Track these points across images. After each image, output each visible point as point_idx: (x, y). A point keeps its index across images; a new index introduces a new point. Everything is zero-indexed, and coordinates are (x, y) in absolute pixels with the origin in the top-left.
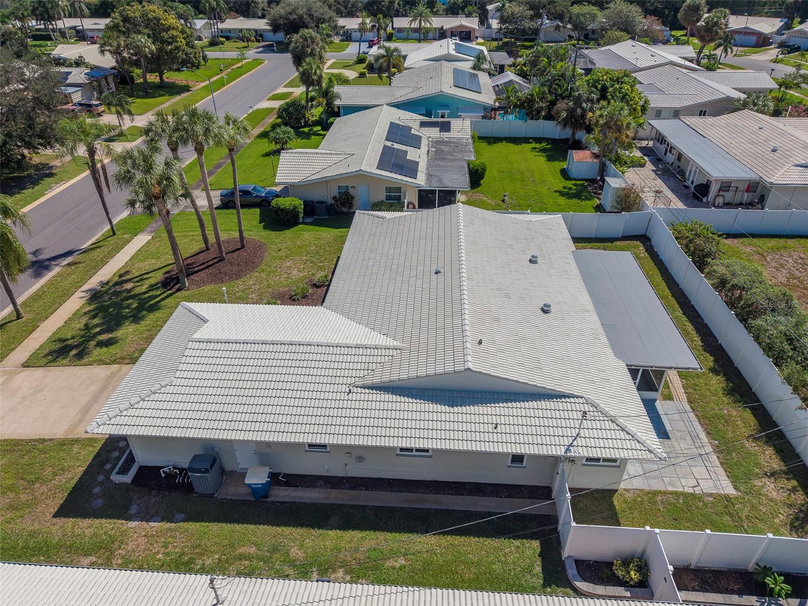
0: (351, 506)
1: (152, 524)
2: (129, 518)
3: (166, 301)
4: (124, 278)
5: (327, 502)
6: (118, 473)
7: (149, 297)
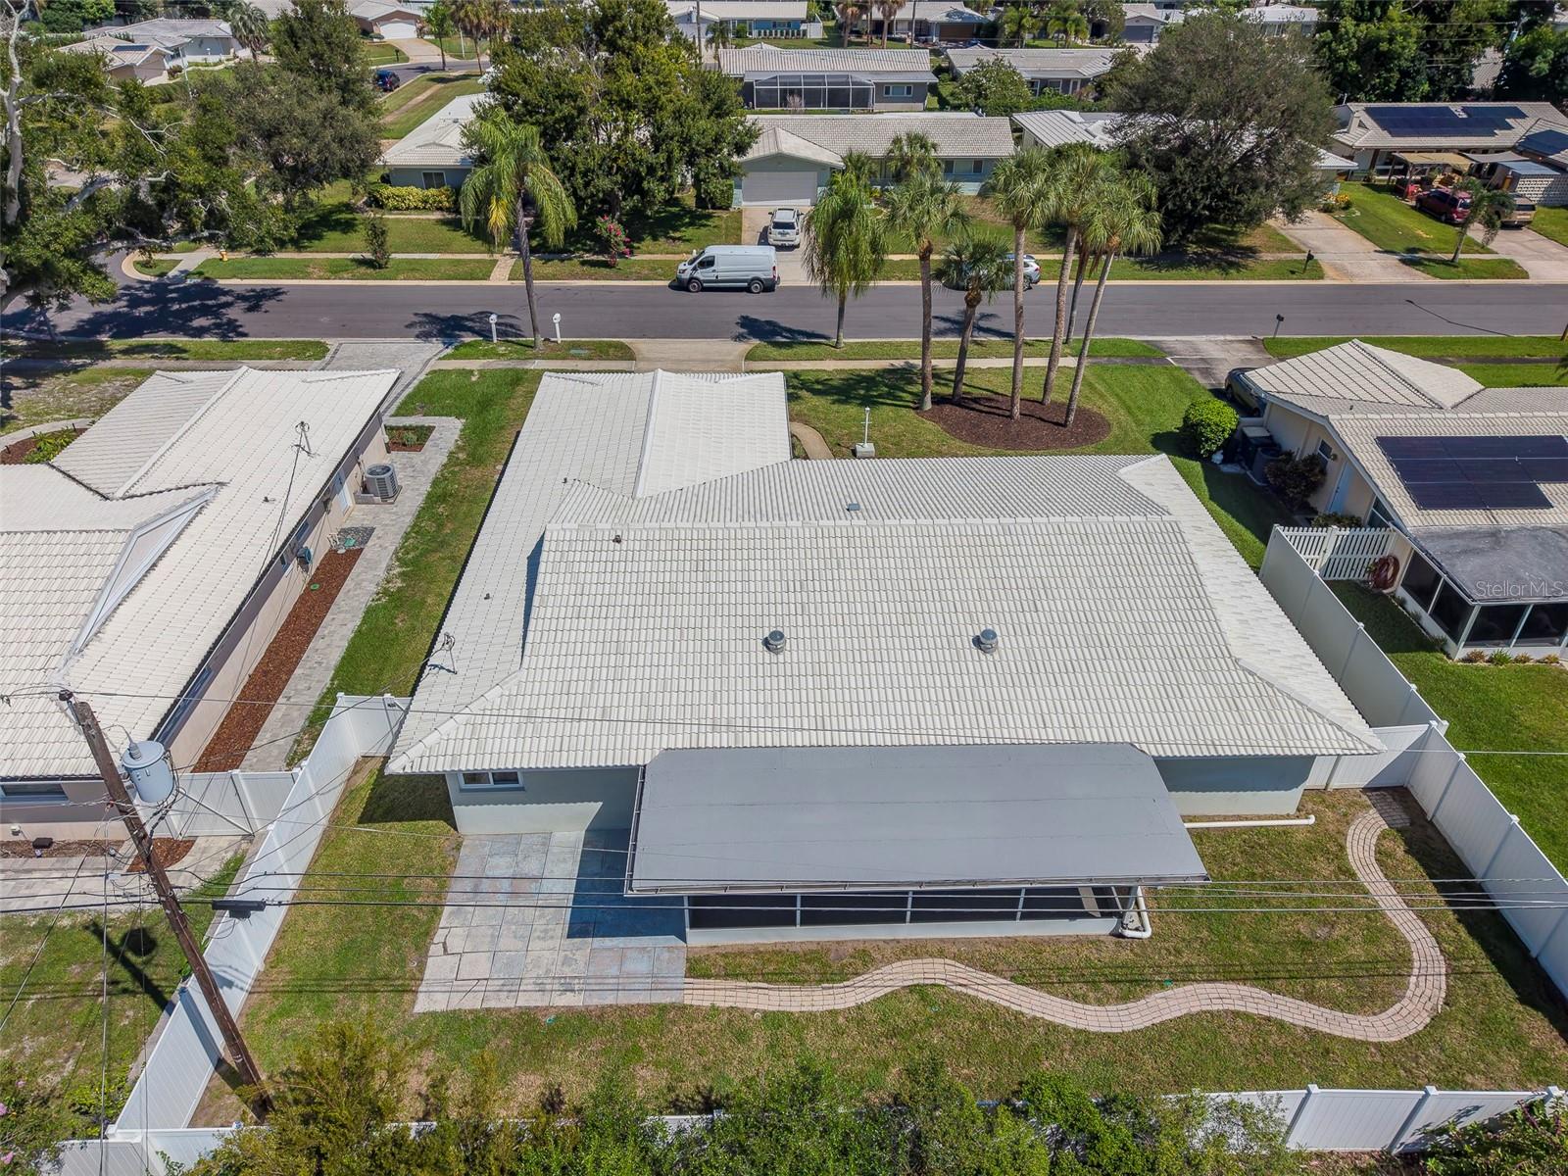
3: (886, 408)
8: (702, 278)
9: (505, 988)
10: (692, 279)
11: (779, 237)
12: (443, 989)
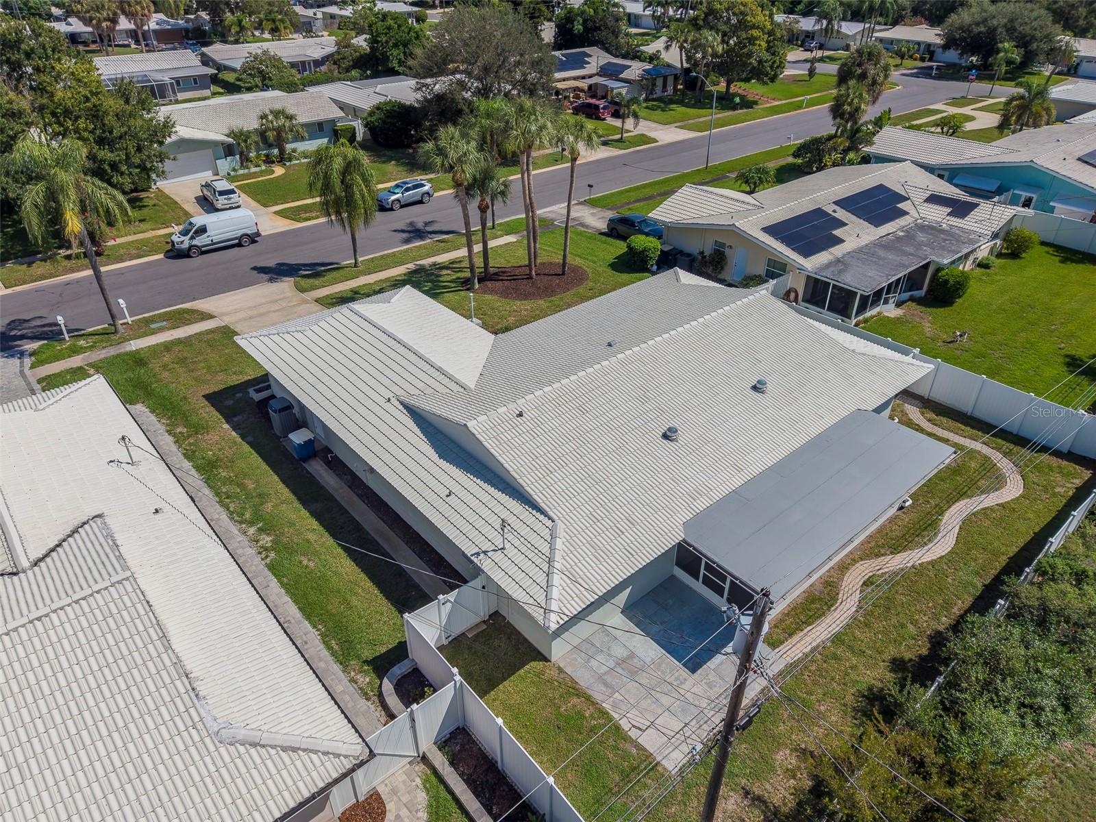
0: (339, 505)
1: (234, 433)
2: (228, 422)
3: (448, 294)
4: (451, 266)
5: (331, 491)
6: (255, 390)
7: (444, 286)
8: (200, 244)
9: (702, 722)
10: (191, 247)
11: (226, 202)
12: (671, 749)
